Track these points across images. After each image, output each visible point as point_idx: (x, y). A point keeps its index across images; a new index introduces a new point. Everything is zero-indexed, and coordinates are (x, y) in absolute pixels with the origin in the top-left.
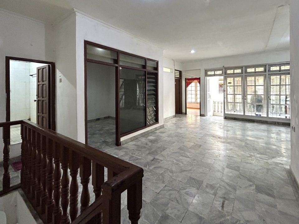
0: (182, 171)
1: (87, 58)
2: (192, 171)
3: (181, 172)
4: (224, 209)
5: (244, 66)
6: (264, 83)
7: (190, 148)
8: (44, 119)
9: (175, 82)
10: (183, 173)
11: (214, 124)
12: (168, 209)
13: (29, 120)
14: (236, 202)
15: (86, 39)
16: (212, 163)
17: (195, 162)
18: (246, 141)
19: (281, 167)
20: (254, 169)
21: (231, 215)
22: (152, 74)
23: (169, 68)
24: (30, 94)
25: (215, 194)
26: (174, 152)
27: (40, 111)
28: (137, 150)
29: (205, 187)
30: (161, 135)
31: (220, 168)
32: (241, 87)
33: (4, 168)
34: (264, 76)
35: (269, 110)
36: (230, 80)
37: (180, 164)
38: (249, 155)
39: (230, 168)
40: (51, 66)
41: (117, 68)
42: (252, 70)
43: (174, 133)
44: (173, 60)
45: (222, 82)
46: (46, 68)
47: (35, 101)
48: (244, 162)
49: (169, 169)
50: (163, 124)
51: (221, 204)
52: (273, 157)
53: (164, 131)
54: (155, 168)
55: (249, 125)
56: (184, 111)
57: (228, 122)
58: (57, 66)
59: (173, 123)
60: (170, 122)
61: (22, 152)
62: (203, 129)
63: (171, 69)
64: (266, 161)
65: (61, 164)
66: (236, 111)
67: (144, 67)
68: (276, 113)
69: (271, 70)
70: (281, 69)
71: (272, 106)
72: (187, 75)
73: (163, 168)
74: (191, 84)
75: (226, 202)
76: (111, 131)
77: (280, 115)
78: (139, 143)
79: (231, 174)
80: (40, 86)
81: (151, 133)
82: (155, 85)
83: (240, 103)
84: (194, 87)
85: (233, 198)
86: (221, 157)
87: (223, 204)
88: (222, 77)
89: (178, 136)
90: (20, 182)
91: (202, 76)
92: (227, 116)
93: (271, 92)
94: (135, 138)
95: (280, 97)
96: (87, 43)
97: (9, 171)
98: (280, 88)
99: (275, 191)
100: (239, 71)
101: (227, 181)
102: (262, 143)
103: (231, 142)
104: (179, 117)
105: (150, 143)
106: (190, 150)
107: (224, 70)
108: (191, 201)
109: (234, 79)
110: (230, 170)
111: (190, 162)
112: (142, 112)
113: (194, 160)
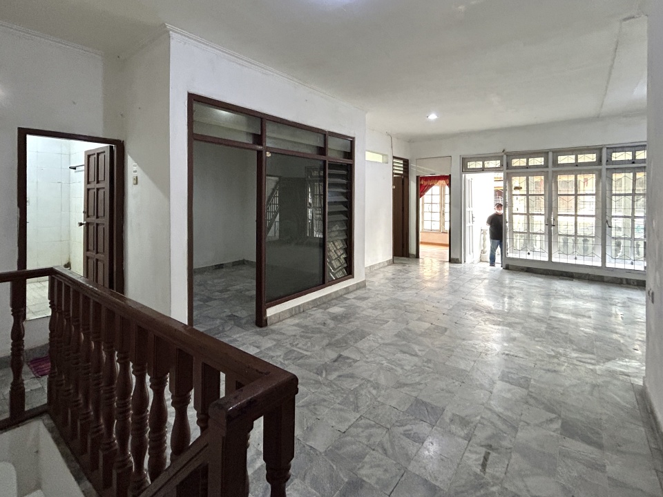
0: (401, 385)
1: (195, 132)
2: (421, 387)
3: (398, 387)
4: (487, 470)
5: (550, 150)
6: (597, 190)
7: (420, 335)
8: (100, 264)
9: (393, 185)
10: (402, 390)
11: (480, 281)
12: (362, 467)
13: (68, 265)
14: (515, 456)
15: (193, 91)
16: (468, 369)
17: (430, 365)
18: (549, 322)
19: (622, 381)
20: (561, 386)
21: (501, 483)
22: (341, 166)
23: (380, 154)
24: (70, 209)
25: (469, 438)
26: (383, 344)
27: (91, 247)
28: (302, 336)
29: (448, 421)
30: (359, 303)
31: (486, 382)
32: (543, 197)
33: (13, 371)
34: (597, 172)
35: (608, 252)
36: (517, 181)
37: (396, 370)
38: (553, 353)
39: (506, 382)
40: (115, 148)
41: (260, 153)
42: (570, 159)
43: (387, 300)
44: (388, 135)
45: (501, 184)
46: (104, 152)
47: (81, 224)
48: (541, 368)
49: (372, 379)
50: (364, 279)
51: (482, 461)
52: (609, 360)
53: (366, 295)
54: (340, 376)
55: (560, 285)
56: (413, 250)
57: (512, 277)
58: (129, 148)
59: (387, 279)
60: (381, 275)
61: (51, 335)
62: (455, 291)
63: (383, 155)
64: (591, 367)
65: (131, 364)
66: (531, 253)
67: (322, 151)
68: (624, 258)
69: (613, 159)
70: (637, 158)
71: (613, 242)
72: (419, 169)
73: (358, 378)
74: (431, 189)
75: (493, 455)
76: (247, 293)
77: (632, 264)
78: (308, 322)
79: (509, 395)
80: (91, 192)
81: (336, 298)
82: (347, 192)
83: (541, 234)
84: (439, 197)
85: (510, 446)
86: (489, 356)
87: (486, 459)
88: (501, 175)
89: (395, 308)
90: (45, 401)
91: (454, 170)
92: (510, 263)
93: (613, 210)
94: (299, 310)
95: (633, 221)
96: (193, 99)
97: (23, 377)
98: (633, 201)
99: (605, 435)
100: (539, 161)
101: (499, 410)
102: (586, 326)
103: (516, 323)
104: (402, 263)
105: (333, 322)
106: (421, 338)
107: (506, 158)
108: (415, 452)
109: (527, 180)
110: (508, 386)
111: (421, 367)
112: (316, 252)
113: (429, 361)
